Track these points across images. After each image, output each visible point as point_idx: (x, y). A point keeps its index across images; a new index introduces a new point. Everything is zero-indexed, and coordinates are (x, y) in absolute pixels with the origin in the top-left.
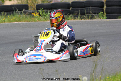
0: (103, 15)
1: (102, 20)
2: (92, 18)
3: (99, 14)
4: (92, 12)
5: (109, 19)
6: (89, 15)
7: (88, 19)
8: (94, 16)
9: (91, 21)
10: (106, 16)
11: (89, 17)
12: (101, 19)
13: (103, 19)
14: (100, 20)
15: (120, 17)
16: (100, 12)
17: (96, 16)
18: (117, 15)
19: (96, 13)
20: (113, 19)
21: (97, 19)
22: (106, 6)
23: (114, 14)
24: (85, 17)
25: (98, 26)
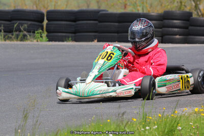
1: (40, 43)
2: (24, 38)
3: (36, 32)
4: (24, 29)
5: (52, 41)
7: (17, 40)
9: (21, 44)
10: (47, 36)
11: (20, 37)
12: (37, 41)
13: (41, 41)
14: (37, 43)
15: (70, 39)
16: (37, 30)
17: (30, 36)
20: (59, 41)
21: (31, 41)
22: (47, 19)
23: (60, 34)
24: (11, 37)
25: (32, 52)
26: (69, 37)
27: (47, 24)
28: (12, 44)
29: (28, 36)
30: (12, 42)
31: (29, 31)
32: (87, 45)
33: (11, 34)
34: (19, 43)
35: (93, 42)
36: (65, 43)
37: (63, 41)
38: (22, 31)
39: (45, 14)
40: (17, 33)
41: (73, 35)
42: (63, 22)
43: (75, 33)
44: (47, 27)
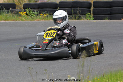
0: (90, 16)
1: (89, 21)
2: (79, 18)
3: (86, 15)
4: (79, 13)
5: (96, 20)
6: (76, 15)
7: (75, 20)
8: (81, 17)
9: (78, 22)
10: (93, 17)
11: (77, 18)
12: (88, 20)
13: (89, 20)
14: (87, 21)
15: (107, 18)
16: (87, 13)
17: (83, 17)
18: (104, 17)
19: (83, 13)
20: (100, 20)
21: (84, 20)
22: (93, 7)
23: (101, 15)
24: (72, 18)
25: (84, 26)
26: (106, 17)
27: (93, 10)
28: (72, 22)
29: (82, 17)
30: (73, 21)
31: (82, 14)
32: (118, 22)
33: (72, 16)
34: (77, 21)
35: (121, 20)
36: (104, 21)
37: (103, 20)
38: (78, 14)
39: (92, 3)
40: (75, 15)
41: (109, 16)
42: (103, 8)
43: (110, 14)
44: (93, 11)
